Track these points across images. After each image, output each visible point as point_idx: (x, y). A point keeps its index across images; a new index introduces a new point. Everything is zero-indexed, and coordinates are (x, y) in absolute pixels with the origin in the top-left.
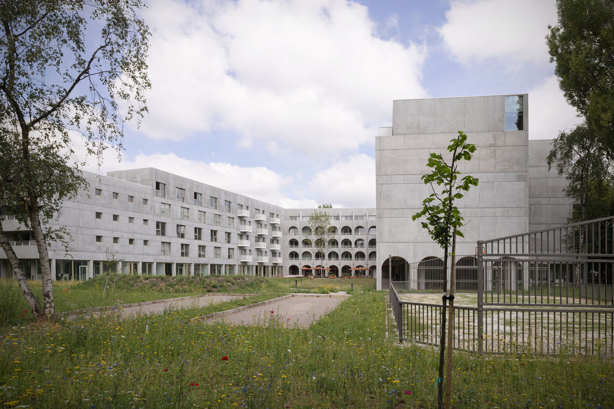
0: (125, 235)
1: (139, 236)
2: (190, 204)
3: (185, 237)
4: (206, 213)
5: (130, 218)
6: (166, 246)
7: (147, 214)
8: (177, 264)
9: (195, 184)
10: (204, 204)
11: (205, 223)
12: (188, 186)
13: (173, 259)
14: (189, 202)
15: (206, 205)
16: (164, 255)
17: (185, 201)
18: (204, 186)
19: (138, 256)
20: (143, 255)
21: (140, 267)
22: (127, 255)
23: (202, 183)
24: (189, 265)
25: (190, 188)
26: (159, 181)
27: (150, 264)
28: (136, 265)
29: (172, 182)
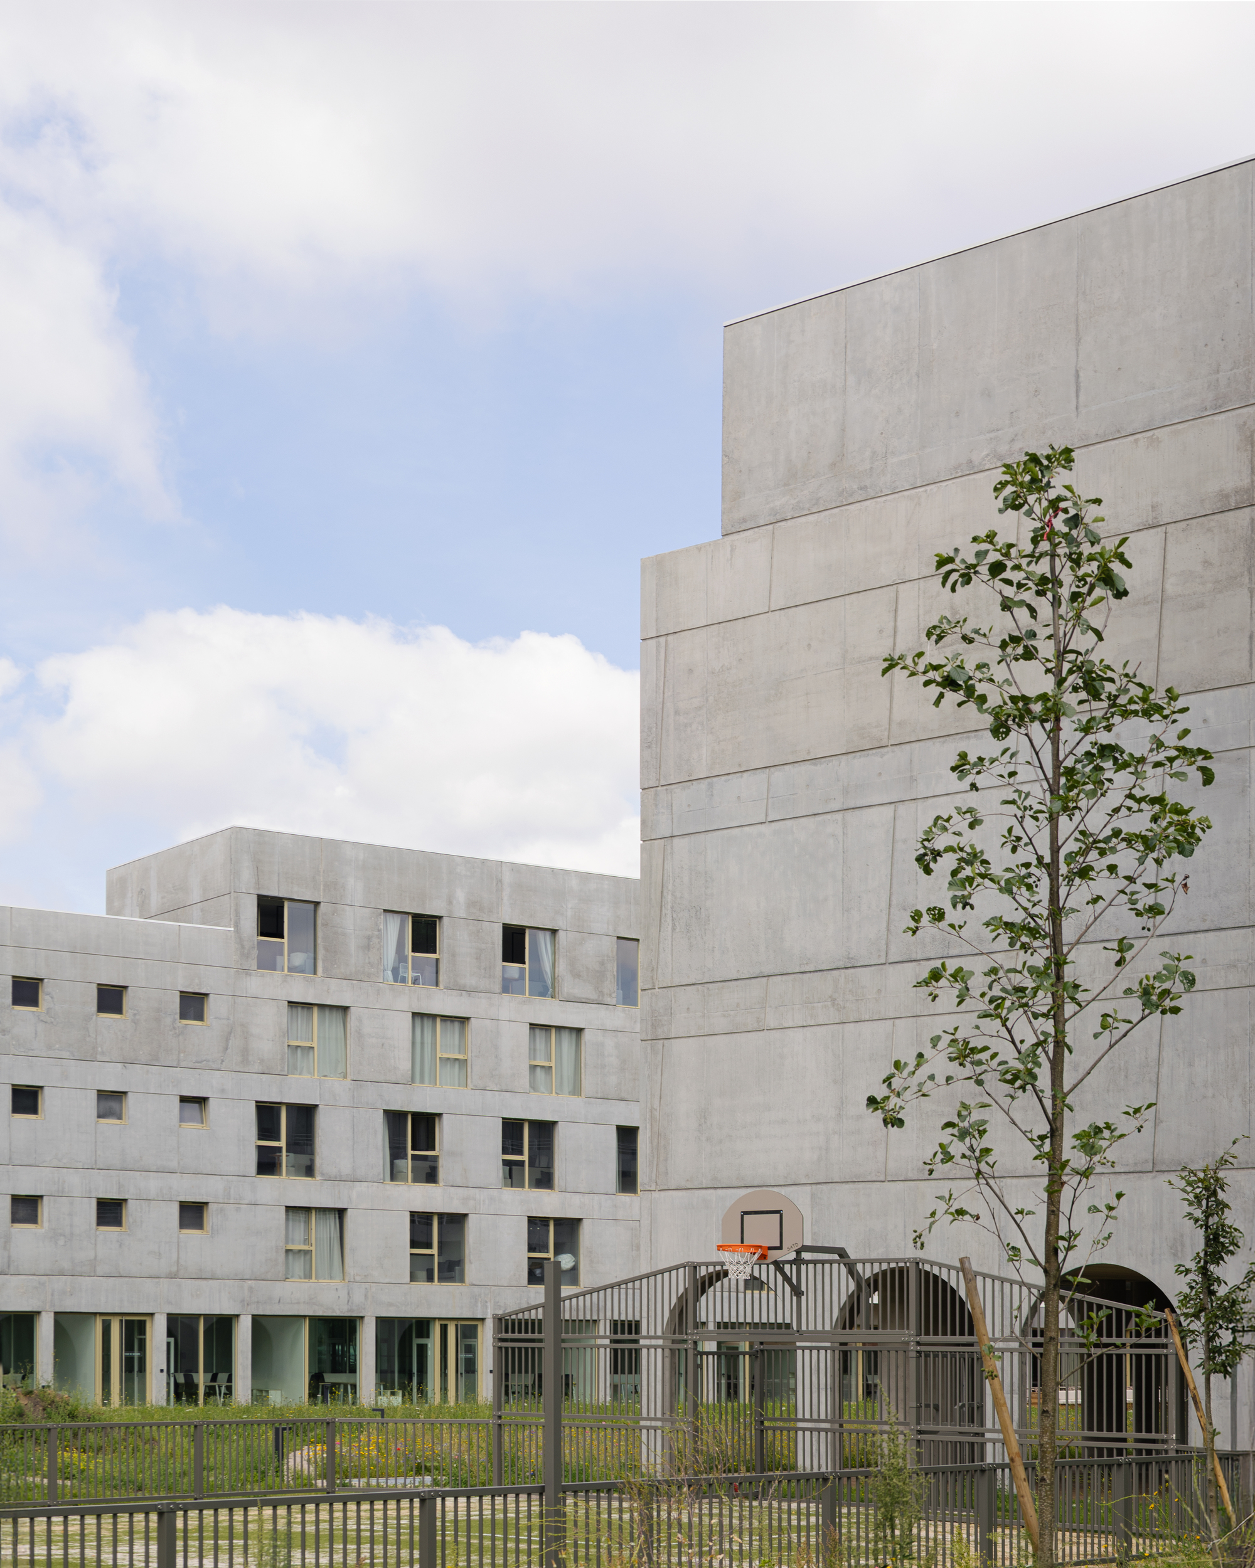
0: (74, 1181)
1: (153, 1184)
2: (473, 991)
3: (442, 1174)
4: (587, 1036)
5: (103, 1095)
6: (322, 1230)
7: (202, 1066)
8: (383, 1323)
9: (507, 878)
10: (568, 986)
11: (577, 1090)
12: (461, 896)
13: (358, 1297)
14: (470, 981)
15: (585, 990)
16: (308, 1276)
17: (442, 977)
18: (574, 883)
19: (149, 1285)
20: (172, 1276)
21: (157, 1338)
22: (86, 1281)
23: (554, 871)
24: (469, 1329)
25: (471, 904)
26: (274, 892)
27: (222, 1326)
28: (135, 1328)
29: (355, 888)
